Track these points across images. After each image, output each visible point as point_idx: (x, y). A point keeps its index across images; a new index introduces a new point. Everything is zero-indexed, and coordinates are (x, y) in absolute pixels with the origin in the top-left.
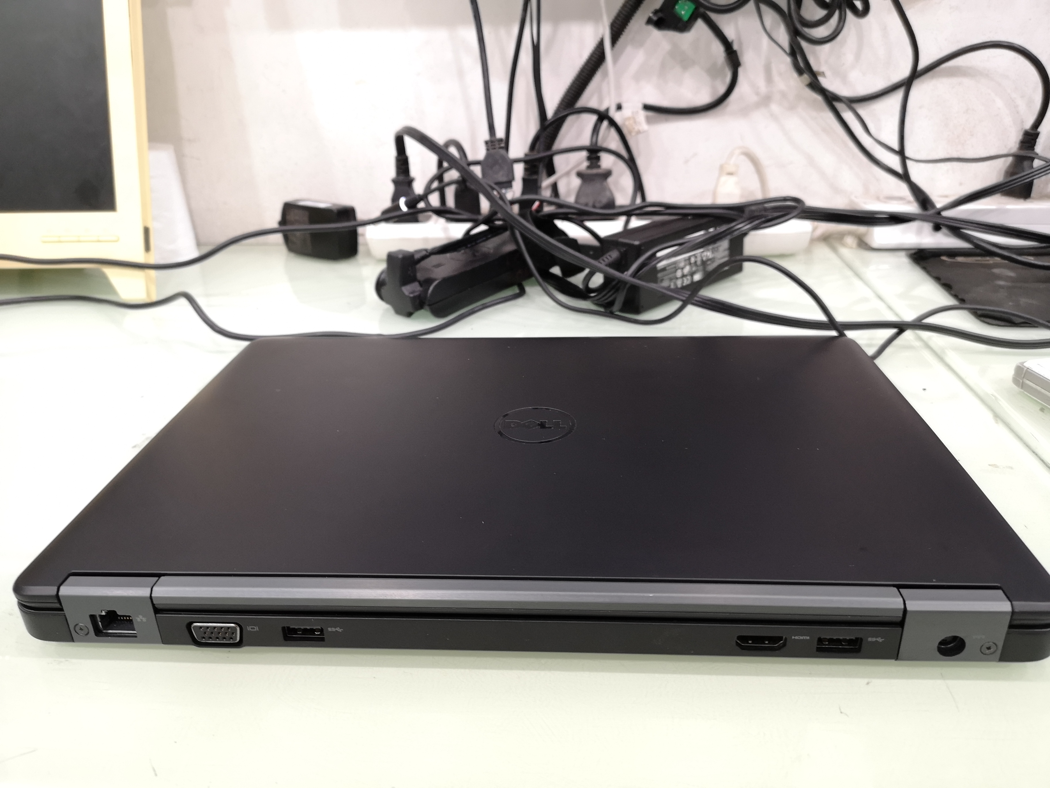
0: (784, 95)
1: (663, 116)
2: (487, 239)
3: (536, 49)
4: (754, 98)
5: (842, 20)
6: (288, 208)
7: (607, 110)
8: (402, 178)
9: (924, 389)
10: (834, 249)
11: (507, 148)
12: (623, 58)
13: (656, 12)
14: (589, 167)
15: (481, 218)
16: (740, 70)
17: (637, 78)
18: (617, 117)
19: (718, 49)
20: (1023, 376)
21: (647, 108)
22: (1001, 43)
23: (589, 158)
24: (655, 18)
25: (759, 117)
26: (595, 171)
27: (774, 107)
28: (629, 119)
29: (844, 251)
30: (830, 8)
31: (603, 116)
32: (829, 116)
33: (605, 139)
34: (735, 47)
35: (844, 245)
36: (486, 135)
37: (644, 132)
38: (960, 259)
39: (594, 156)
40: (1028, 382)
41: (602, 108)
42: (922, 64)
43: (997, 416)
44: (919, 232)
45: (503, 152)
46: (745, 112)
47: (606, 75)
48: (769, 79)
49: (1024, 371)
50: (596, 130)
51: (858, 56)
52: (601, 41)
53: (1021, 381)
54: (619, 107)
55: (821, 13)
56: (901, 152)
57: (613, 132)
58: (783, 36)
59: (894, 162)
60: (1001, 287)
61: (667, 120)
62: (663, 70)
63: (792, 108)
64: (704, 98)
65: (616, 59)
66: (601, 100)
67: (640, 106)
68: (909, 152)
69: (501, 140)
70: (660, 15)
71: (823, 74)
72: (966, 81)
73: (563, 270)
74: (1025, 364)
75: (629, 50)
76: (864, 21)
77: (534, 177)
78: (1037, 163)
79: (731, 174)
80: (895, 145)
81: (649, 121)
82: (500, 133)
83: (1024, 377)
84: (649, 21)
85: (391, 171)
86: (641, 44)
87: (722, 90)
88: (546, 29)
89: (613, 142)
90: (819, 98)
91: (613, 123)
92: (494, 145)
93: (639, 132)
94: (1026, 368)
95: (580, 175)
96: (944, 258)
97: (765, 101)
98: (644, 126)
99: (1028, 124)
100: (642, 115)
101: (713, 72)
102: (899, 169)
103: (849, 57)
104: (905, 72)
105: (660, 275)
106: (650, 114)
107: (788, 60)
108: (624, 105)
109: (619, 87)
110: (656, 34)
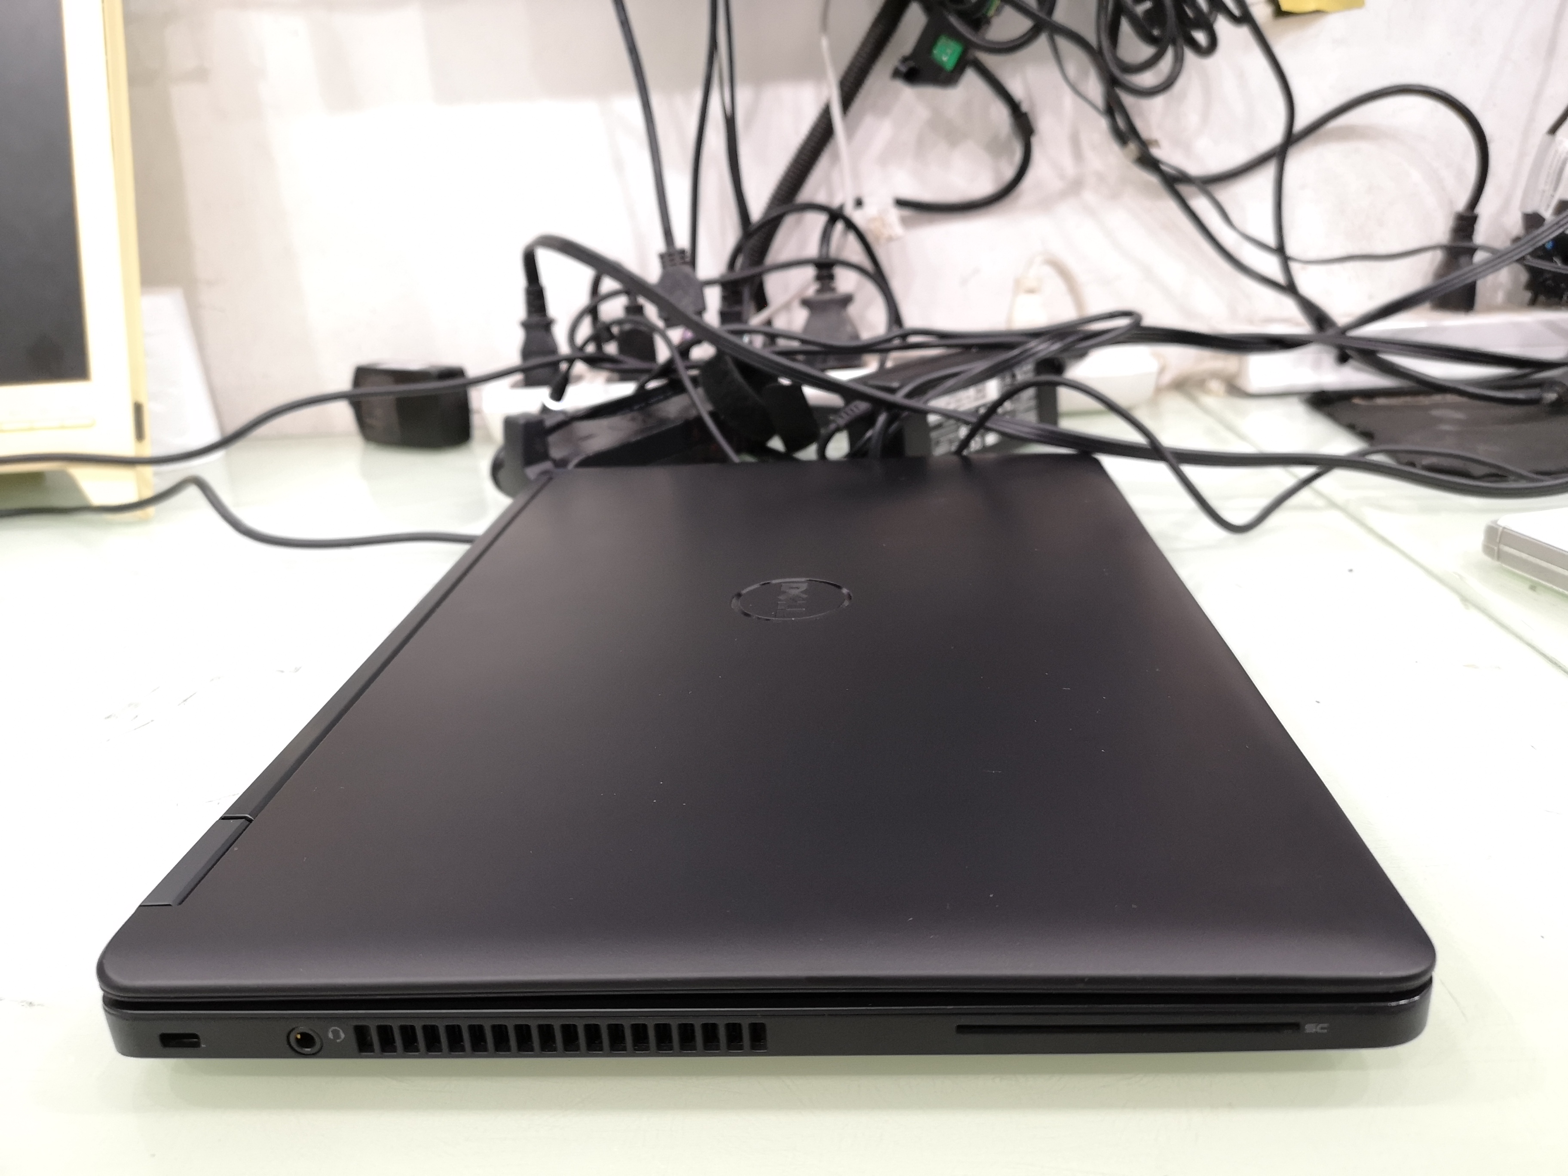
0: (1101, 178)
1: (926, 216)
2: (667, 398)
3: (730, 123)
4: (1056, 185)
5: (1179, 60)
6: (362, 374)
7: (841, 208)
8: (536, 319)
9: (1351, 571)
10: (1193, 399)
11: (693, 263)
12: (861, 133)
13: (905, 60)
14: (820, 291)
15: (655, 367)
16: (1035, 141)
17: (885, 159)
18: (858, 217)
19: (1000, 113)
20: (1498, 540)
21: (902, 203)
22: (1411, 88)
23: (819, 278)
24: (903, 69)
25: (1067, 211)
26: (827, 296)
27: (1089, 196)
28: (873, 220)
29: (1209, 401)
30: (1159, 44)
31: (835, 215)
32: (1171, 206)
33: (841, 247)
34: (1025, 108)
35: (1208, 392)
36: (659, 245)
37: (898, 238)
38: (1381, 401)
39: (825, 272)
40: (1507, 549)
41: (835, 203)
42: (1301, 123)
43: (1465, 600)
44: (1317, 365)
45: (687, 269)
46: (1046, 204)
47: (836, 158)
48: (1078, 154)
49: (1499, 533)
50: (826, 236)
51: (1205, 116)
52: (826, 108)
53: (1496, 548)
54: (859, 203)
55: (1146, 51)
56: (1280, 250)
57: (852, 238)
58: (1094, 88)
59: (1270, 266)
60: (1447, 433)
61: (931, 222)
62: (921, 148)
63: (1114, 196)
64: (984, 187)
65: (850, 133)
66: (831, 193)
67: (890, 201)
68: (1292, 249)
69: (682, 252)
70: (912, 64)
71: (1156, 143)
72: (1365, 146)
73: (786, 442)
74: (1499, 523)
75: (869, 122)
76: (1209, 62)
77: (737, 308)
78: (1479, 257)
79: (1031, 291)
80: (1270, 239)
81: (904, 222)
82: (682, 241)
83: (1500, 542)
84: (896, 74)
85: (519, 310)
86: (884, 111)
87: (1009, 173)
88: (744, 95)
89: (853, 251)
90: (1152, 179)
91: (850, 225)
92: (672, 260)
93: (890, 239)
94: (1501, 528)
95: (806, 303)
96: (1357, 401)
97: (1075, 187)
98: (897, 229)
99: (1461, 203)
100: (894, 214)
101: (995, 148)
102: (1280, 278)
103: (1192, 118)
104: (1274, 136)
105: (934, 435)
106: (907, 212)
107: (1103, 123)
108: (867, 200)
109: (856, 176)
110: (908, 93)
